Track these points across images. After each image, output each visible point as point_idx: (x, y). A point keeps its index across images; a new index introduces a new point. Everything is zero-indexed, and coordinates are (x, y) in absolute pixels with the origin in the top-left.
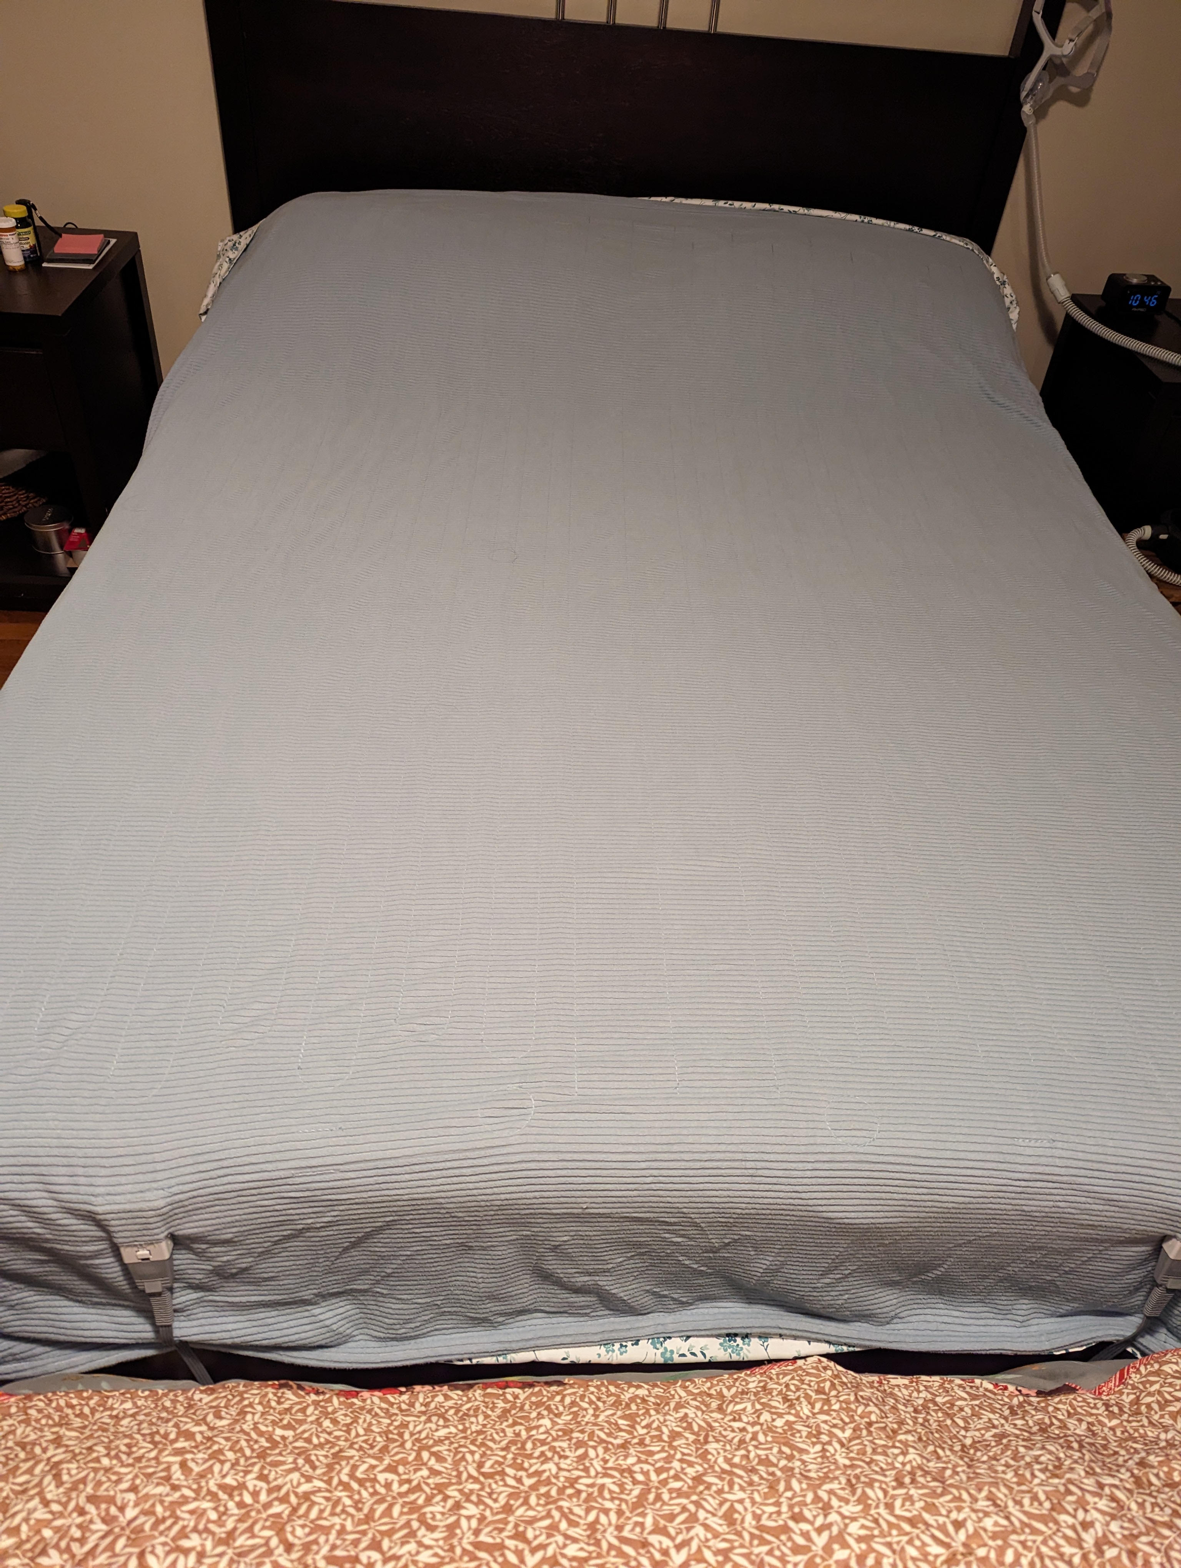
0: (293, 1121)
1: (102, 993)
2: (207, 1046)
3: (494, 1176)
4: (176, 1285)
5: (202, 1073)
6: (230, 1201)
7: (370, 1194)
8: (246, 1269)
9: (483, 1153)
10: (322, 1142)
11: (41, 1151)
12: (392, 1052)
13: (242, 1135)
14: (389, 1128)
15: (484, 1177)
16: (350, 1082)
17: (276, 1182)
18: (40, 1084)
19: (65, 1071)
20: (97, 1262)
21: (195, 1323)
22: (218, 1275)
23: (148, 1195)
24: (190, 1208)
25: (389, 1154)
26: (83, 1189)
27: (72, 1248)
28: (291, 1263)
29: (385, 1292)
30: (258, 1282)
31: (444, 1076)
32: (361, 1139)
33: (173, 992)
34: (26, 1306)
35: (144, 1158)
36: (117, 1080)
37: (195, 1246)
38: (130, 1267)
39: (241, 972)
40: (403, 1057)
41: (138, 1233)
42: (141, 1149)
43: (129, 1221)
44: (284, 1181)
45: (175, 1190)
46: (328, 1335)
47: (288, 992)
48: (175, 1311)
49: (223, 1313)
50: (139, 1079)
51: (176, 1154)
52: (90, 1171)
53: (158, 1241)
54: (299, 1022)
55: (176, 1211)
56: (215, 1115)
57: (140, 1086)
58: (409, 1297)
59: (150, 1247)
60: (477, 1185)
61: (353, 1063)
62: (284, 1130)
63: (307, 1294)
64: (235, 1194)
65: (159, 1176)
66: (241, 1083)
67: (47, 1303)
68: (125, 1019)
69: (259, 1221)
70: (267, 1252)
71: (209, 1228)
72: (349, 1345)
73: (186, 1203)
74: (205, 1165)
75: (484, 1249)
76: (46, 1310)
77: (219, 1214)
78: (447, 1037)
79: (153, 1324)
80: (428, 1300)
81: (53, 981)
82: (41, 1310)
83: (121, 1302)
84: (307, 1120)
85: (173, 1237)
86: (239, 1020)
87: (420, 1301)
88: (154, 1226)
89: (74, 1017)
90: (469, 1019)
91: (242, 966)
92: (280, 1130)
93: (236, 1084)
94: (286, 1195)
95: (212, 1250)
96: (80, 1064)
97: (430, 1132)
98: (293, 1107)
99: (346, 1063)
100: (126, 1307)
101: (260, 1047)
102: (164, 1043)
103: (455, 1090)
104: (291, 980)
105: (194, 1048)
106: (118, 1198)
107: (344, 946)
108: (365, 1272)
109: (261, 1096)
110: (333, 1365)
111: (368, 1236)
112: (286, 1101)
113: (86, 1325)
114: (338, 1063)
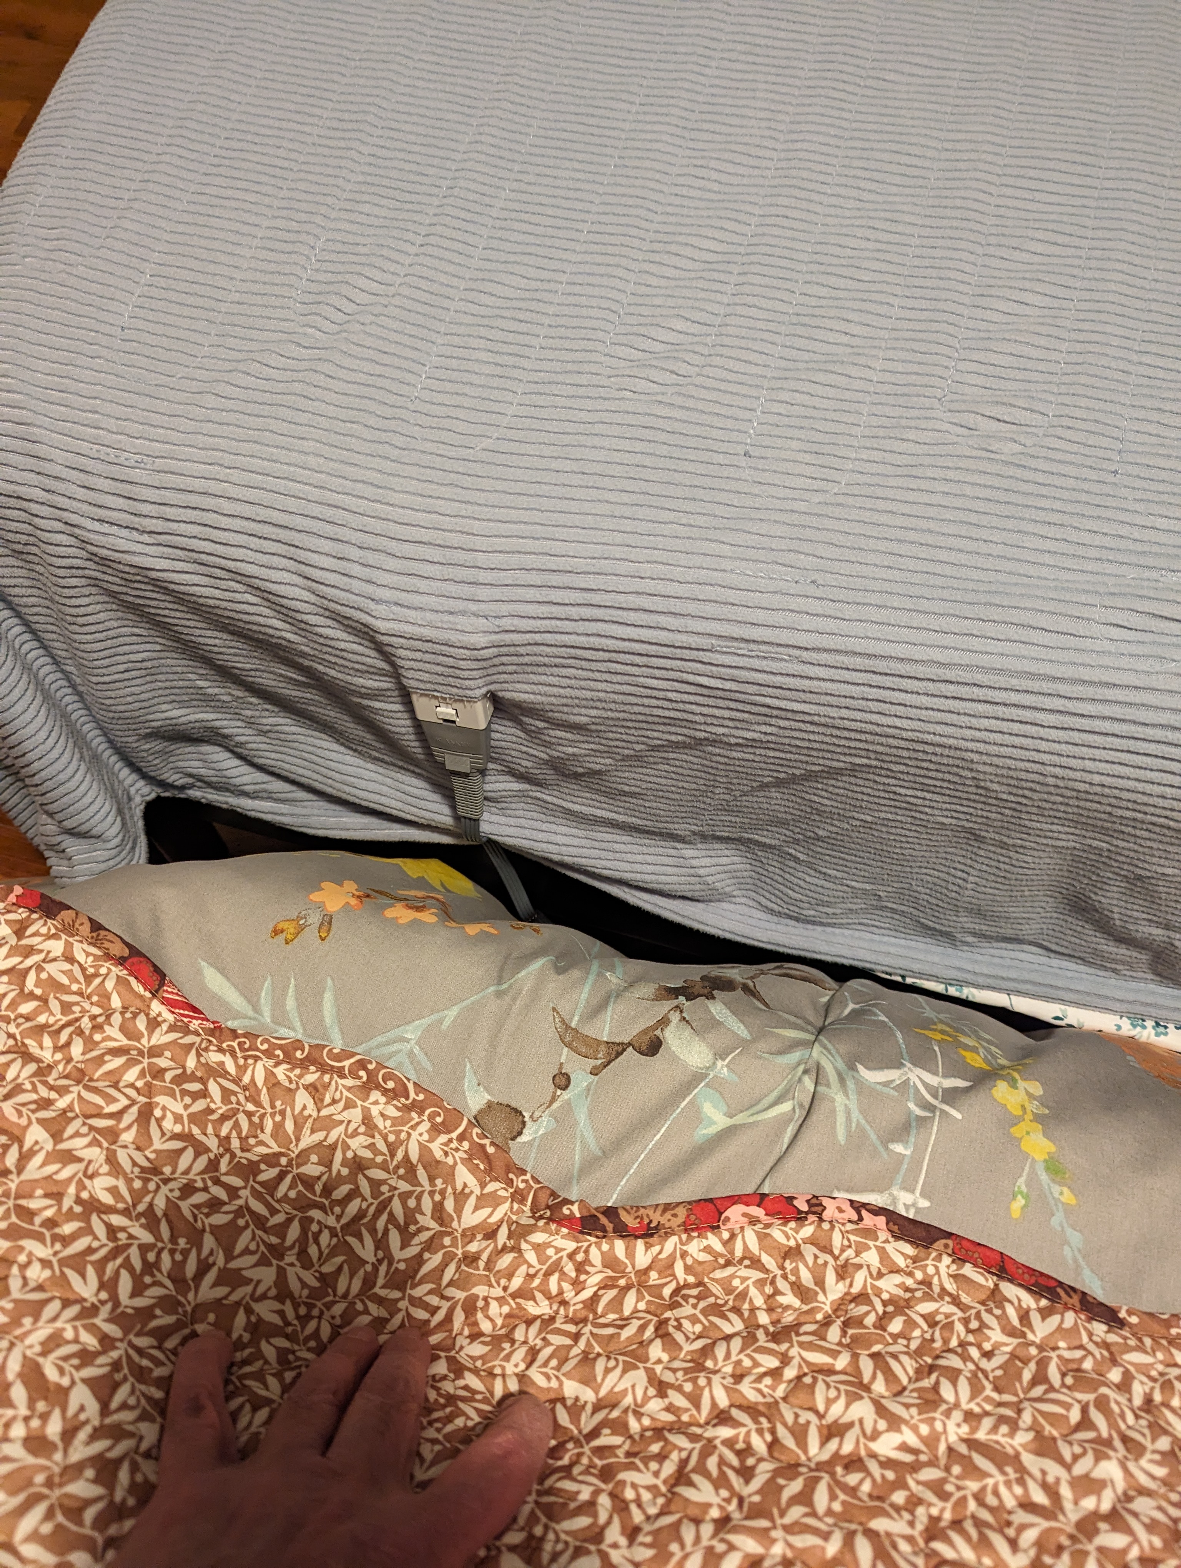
0: (726, 550)
1: (413, 250)
2: (583, 379)
3: (1099, 740)
4: (491, 766)
5: (569, 427)
6: (593, 666)
7: (845, 713)
8: (599, 772)
9: (1090, 692)
10: (776, 601)
11: (291, 504)
12: (927, 461)
13: (633, 554)
14: (909, 604)
15: (1076, 737)
16: (841, 499)
17: (679, 653)
18: (297, 387)
19: (342, 373)
20: (377, 705)
21: (512, 821)
22: (555, 769)
23: (462, 622)
24: (526, 659)
25: (900, 651)
26: (356, 585)
27: (340, 676)
28: (670, 782)
29: (802, 857)
30: (614, 794)
31: (1031, 527)
32: (849, 611)
33: (532, 273)
34: (282, 736)
35: (459, 556)
36: (426, 408)
37: (526, 720)
38: (424, 726)
39: (657, 258)
40: (951, 474)
41: (440, 679)
42: (455, 539)
43: (428, 657)
44: (694, 654)
45: (506, 623)
46: (698, 887)
47: (739, 310)
48: (486, 799)
49: (552, 819)
50: (461, 414)
51: (515, 560)
52: (371, 558)
53: (471, 700)
54: (754, 369)
55: (504, 659)
56: (587, 507)
57: (462, 427)
58: (839, 875)
59: (456, 705)
60: (1056, 747)
61: (849, 466)
62: (707, 562)
63: (681, 828)
64: (606, 656)
65: (483, 593)
66: (638, 459)
67: (310, 740)
68: (446, 303)
69: (636, 709)
70: (638, 757)
71: (553, 700)
72: (725, 905)
73: (522, 650)
74: (561, 592)
75: (1003, 845)
76: (310, 749)
77: (573, 682)
78: (1044, 452)
79: (453, 807)
80: (868, 887)
81: (333, 215)
82: (302, 747)
83: (412, 768)
84: (751, 553)
85: (494, 698)
86: (647, 344)
87: (854, 884)
88: (466, 674)
89: (362, 283)
90: (1091, 426)
91: (657, 246)
92: (698, 560)
93: (627, 458)
94: (691, 678)
95: (552, 733)
96: (368, 367)
97: (990, 629)
98: (731, 524)
99: (837, 463)
100: (418, 775)
101: (679, 400)
102: (511, 360)
103: (1048, 559)
104: (746, 289)
105: (560, 378)
106: (412, 615)
107: (853, 243)
108: (784, 823)
109: (671, 491)
110: (696, 926)
111: (810, 776)
112: (719, 510)
113: (363, 784)
114: (821, 460)
